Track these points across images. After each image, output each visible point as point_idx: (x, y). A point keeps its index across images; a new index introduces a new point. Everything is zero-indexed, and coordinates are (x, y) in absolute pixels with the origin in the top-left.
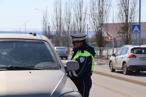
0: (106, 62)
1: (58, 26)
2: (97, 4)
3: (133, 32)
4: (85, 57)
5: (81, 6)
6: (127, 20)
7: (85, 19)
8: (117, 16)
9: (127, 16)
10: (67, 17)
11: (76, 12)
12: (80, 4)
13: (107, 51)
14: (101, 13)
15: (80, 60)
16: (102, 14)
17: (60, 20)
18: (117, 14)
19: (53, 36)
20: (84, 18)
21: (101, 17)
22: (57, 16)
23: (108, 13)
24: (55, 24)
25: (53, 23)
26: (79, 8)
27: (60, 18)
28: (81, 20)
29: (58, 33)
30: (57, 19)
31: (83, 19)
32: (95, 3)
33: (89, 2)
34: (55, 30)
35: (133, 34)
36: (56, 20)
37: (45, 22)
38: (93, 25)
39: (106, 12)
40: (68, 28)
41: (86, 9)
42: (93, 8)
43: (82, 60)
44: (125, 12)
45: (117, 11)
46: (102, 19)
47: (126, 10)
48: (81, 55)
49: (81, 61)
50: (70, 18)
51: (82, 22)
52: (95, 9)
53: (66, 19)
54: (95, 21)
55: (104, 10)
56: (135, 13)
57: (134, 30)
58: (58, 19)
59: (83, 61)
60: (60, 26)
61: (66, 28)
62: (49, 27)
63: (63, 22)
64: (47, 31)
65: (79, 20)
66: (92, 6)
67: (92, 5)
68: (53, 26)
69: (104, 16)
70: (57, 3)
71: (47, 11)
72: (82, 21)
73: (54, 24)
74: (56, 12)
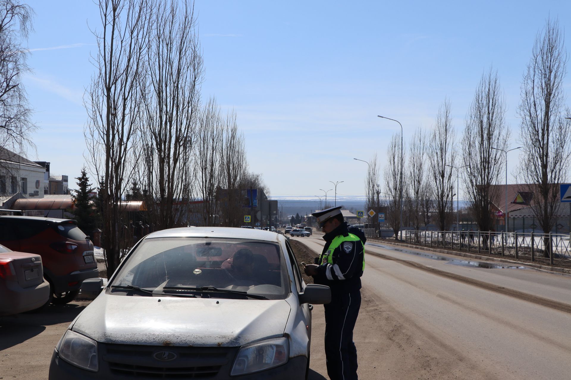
0: (501, 261)
1: (396, 190)
2: (477, 144)
3: (563, 199)
4: (353, 242)
5: (443, 150)
6: (545, 175)
7: (451, 174)
8: (524, 167)
9: (545, 166)
10: (414, 171)
11: (433, 161)
12: (441, 145)
13: (503, 238)
14: (486, 162)
15: (346, 249)
16: (489, 163)
17: (401, 177)
18: (524, 163)
19: (385, 208)
20: (449, 173)
21: (487, 170)
22: (394, 170)
23: (499, 162)
24: (392, 185)
25: (388, 183)
26: (439, 153)
27: (401, 174)
28: (443, 176)
29: (396, 203)
30: (395, 175)
31: (446, 175)
32: (474, 143)
33: (461, 141)
34: (391, 199)
35: (562, 204)
36: (392, 178)
37: (371, 182)
38: (470, 185)
39: (495, 160)
40: (417, 193)
41: (452, 156)
42: (469, 154)
43: (348, 248)
44: (542, 158)
45: (523, 157)
46: (489, 173)
47: (544, 156)
48: (344, 241)
49: (348, 251)
50: (420, 173)
51: (446, 180)
52: (473, 154)
53: (413, 175)
54: (473, 178)
55: (493, 156)
56: (563, 161)
57: (565, 196)
58: (396, 177)
59: (350, 250)
60: (399, 188)
61: (412, 194)
62: (378, 193)
63: (407, 180)
64: (375, 200)
65: (439, 177)
66: (467, 149)
67: (467, 147)
68: (388, 188)
69: (492, 169)
70: (395, 147)
71: (376, 163)
72: (445, 178)
73: (389, 186)
74: (392, 162)
